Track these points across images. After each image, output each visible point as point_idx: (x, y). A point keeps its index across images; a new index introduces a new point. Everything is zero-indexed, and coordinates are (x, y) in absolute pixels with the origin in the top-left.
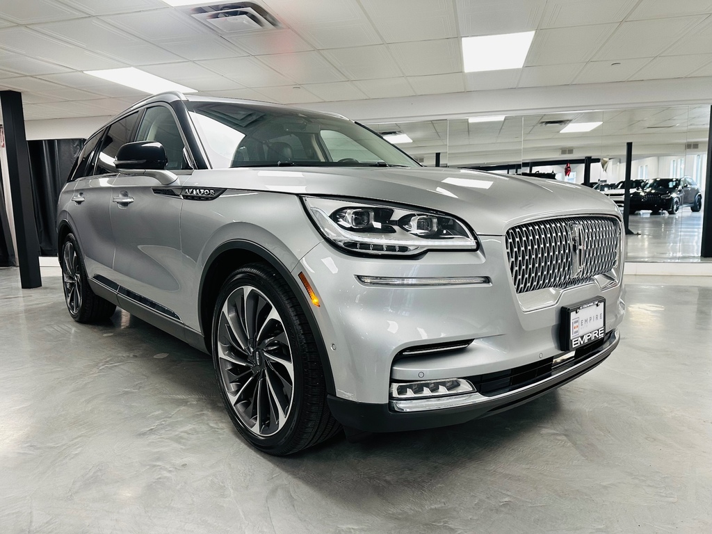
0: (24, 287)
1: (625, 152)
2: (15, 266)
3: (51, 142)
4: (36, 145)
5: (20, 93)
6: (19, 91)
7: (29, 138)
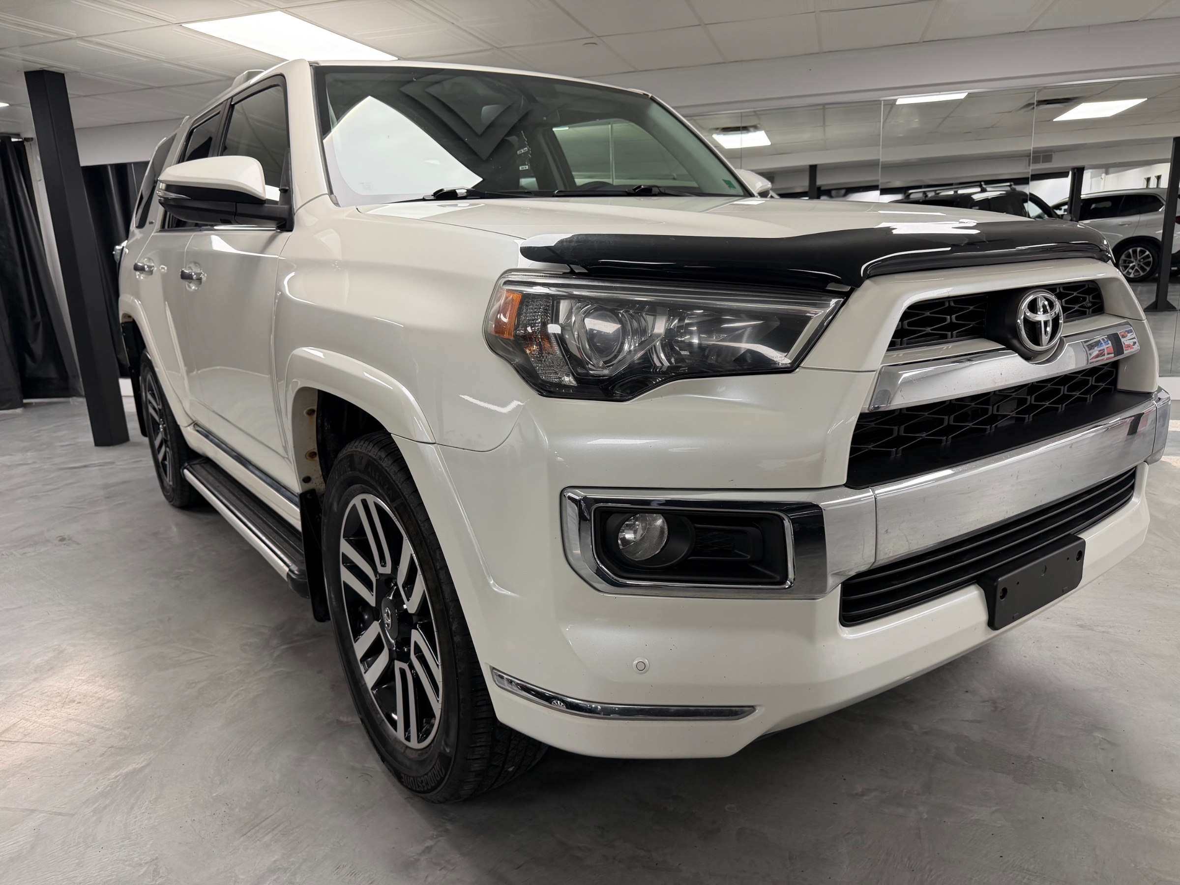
2: (79, 395)
3: (121, 170)
4: (96, 174)
5: (63, 75)
6: (61, 71)
7: (83, 163)
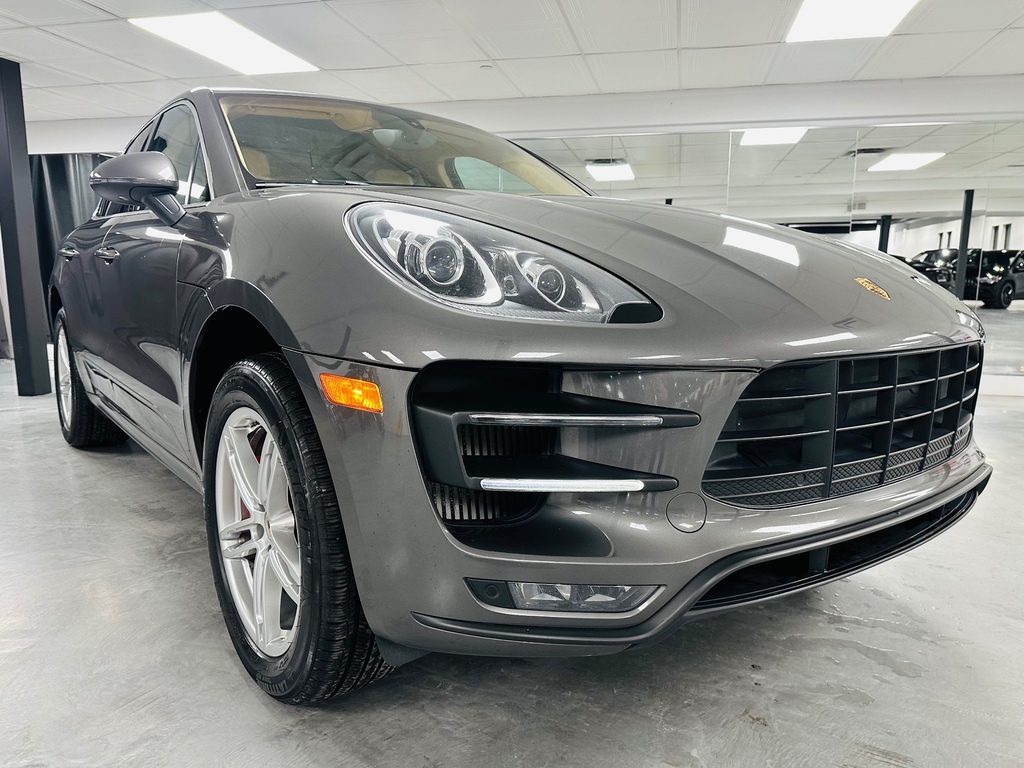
0: (20, 394)
1: (960, 208)
2: (8, 358)
5: (18, 65)
6: (17, 60)
